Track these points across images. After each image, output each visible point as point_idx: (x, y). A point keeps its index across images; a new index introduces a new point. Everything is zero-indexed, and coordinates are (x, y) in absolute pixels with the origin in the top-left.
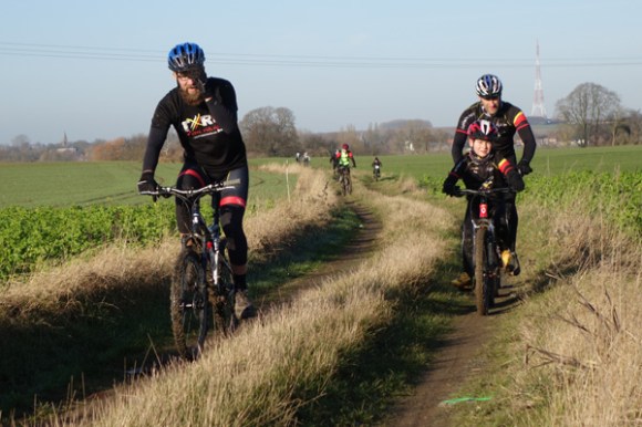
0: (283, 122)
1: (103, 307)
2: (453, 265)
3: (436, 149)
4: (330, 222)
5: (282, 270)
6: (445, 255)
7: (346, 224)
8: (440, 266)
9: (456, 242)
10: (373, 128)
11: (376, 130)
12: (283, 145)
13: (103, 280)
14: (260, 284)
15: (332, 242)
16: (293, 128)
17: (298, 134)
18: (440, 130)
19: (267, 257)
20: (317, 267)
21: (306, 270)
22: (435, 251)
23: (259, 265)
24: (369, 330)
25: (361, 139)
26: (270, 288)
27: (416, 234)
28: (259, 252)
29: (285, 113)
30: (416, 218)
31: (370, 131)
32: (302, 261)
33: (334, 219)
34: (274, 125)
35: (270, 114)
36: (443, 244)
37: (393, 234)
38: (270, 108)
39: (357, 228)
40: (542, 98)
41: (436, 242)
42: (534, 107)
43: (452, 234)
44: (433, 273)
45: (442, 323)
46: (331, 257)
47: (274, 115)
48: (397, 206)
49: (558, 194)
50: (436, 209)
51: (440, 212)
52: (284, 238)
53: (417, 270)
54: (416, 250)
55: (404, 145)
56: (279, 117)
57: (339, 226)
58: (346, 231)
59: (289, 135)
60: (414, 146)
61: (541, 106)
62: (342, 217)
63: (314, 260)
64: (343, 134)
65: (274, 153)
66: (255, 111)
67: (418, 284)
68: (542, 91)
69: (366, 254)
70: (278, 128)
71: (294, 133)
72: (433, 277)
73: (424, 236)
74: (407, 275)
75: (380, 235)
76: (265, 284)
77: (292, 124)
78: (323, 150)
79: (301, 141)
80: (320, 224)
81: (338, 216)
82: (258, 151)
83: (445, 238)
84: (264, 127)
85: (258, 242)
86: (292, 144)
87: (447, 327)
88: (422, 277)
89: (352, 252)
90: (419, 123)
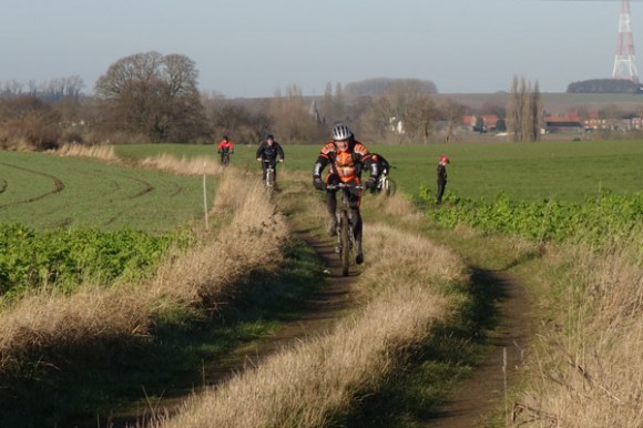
0: (177, 81)
1: (40, 367)
2: (455, 329)
3: (444, 133)
4: (283, 266)
5: (228, 331)
6: (446, 316)
7: (305, 268)
8: (438, 330)
9: (463, 298)
10: (334, 93)
11: (339, 96)
12: (175, 118)
13: (35, 336)
14: (204, 347)
15: (290, 295)
16: (195, 90)
17: (203, 102)
18: (450, 99)
19: (208, 313)
20: (273, 329)
21: (259, 332)
22: (432, 310)
23: (198, 324)
24: (355, 395)
25: (311, 112)
26: (219, 353)
27: (407, 286)
28: (197, 306)
29: (180, 64)
30: (408, 263)
31: (328, 98)
32: (253, 321)
33: (288, 260)
34: (161, 85)
35: (154, 65)
36: (443, 301)
37: (374, 285)
38: (155, 55)
39: (320, 274)
40: (631, 47)
41: (435, 298)
42: (617, 62)
43: (457, 287)
44: (428, 338)
45: (438, 394)
46: (288, 315)
47: (162, 68)
48: (379, 240)
49: (626, 227)
50: (436, 249)
51: (442, 254)
52: (226, 287)
53: (409, 334)
54: (408, 308)
55: (387, 124)
56: (170, 71)
57: (296, 271)
58: (307, 279)
59: (187, 103)
60: (404, 127)
61: (629, 61)
62: (298, 259)
63: (267, 319)
64: (280, 100)
65: (159, 135)
66: (129, 59)
67: (410, 350)
68: (630, 34)
69: (337, 313)
70: (168, 90)
71: (195, 99)
72: (428, 343)
73: (419, 289)
74: (396, 339)
75: (356, 287)
76: (213, 348)
77: (192, 83)
78: (246, 131)
79: (209, 114)
80: (269, 268)
81: (292, 256)
82: (132, 130)
83: (447, 292)
84: (144, 88)
85: (195, 293)
86: (191, 118)
87: (443, 400)
88: (414, 342)
89: (317, 309)
90: (415, 85)
